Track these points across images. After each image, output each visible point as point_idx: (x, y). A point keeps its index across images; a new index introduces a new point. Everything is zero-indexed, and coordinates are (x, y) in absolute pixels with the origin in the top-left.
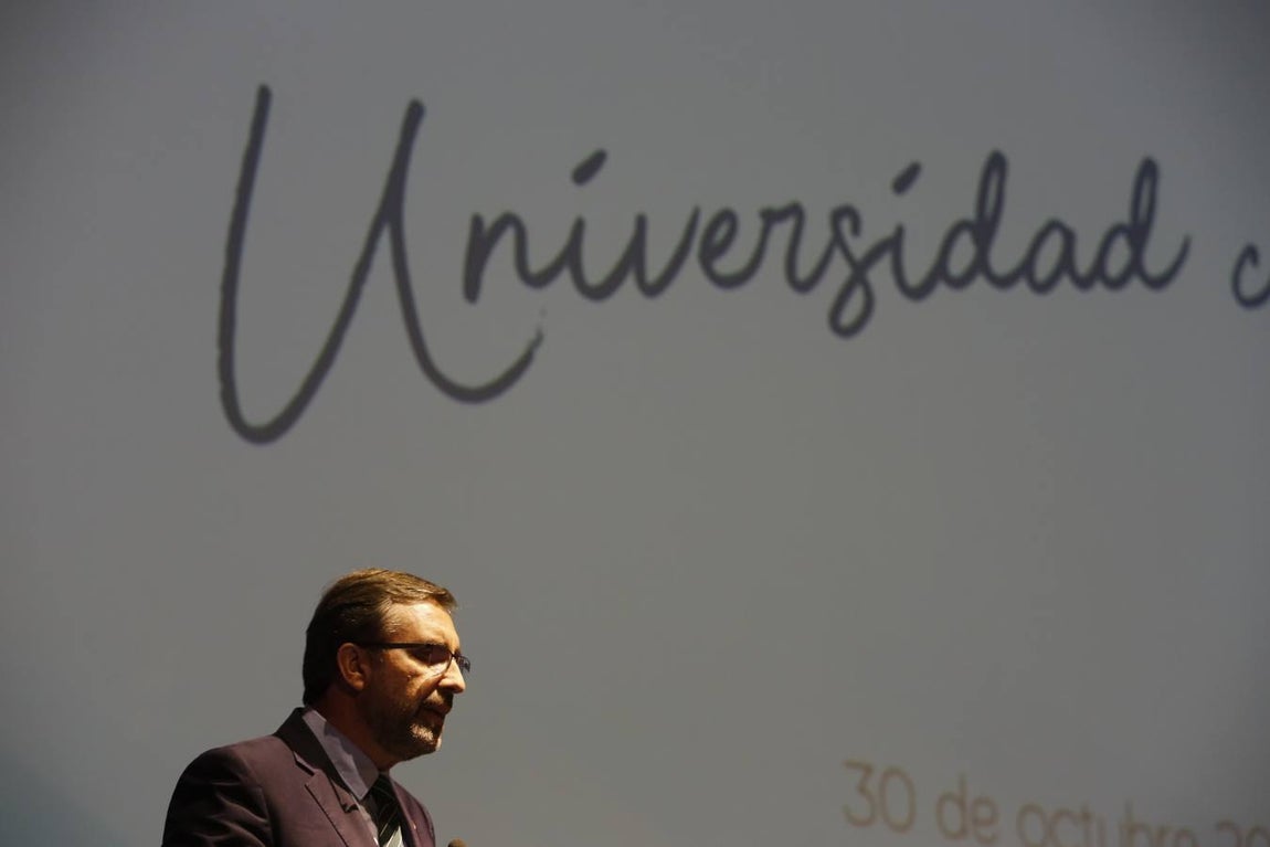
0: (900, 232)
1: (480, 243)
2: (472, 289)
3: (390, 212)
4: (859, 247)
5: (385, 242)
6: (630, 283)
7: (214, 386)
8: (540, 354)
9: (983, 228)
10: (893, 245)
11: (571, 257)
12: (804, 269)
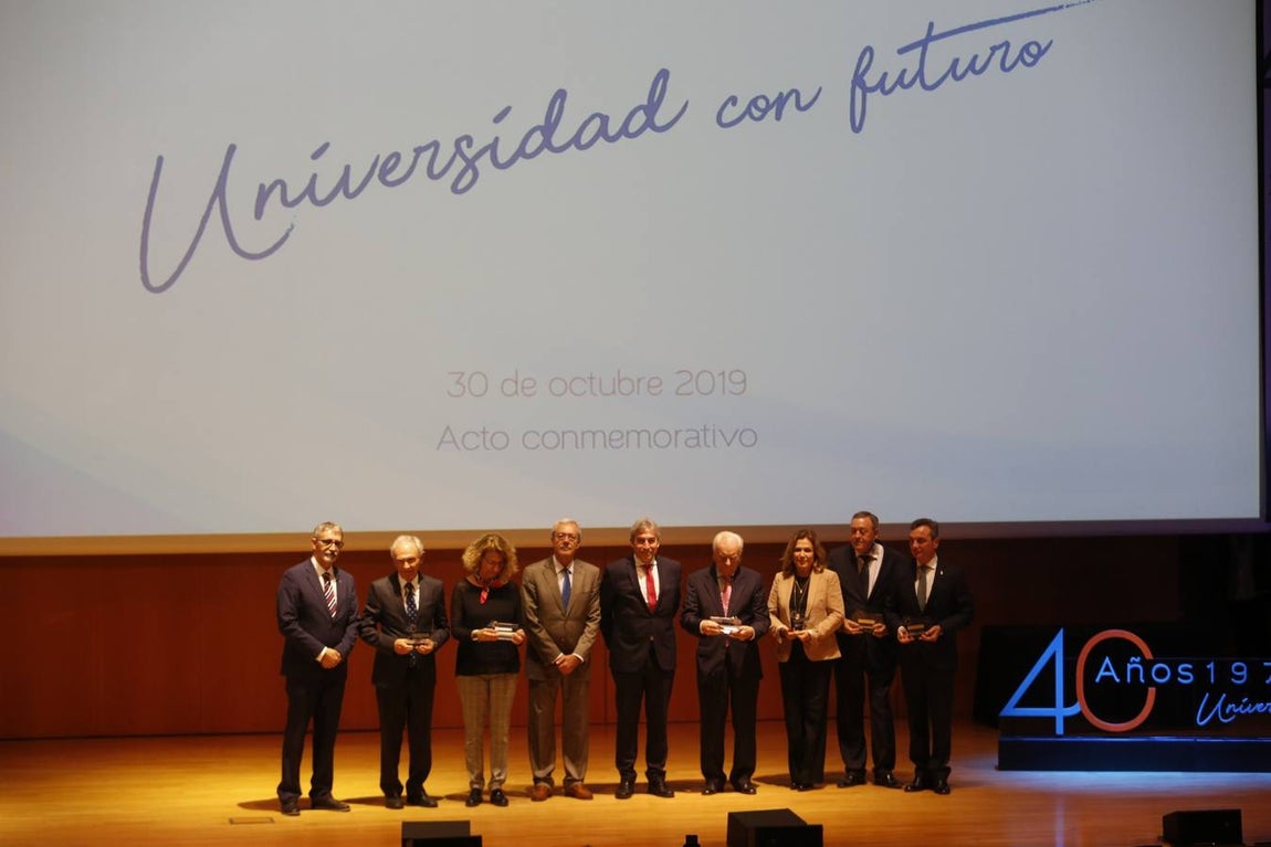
0: (497, 139)
1: (263, 195)
2: (259, 214)
3: (220, 191)
4: (470, 153)
5: (217, 205)
6: (341, 194)
7: (138, 274)
8: (291, 234)
9: (548, 128)
10: (493, 148)
11: (310, 191)
12: (436, 170)
